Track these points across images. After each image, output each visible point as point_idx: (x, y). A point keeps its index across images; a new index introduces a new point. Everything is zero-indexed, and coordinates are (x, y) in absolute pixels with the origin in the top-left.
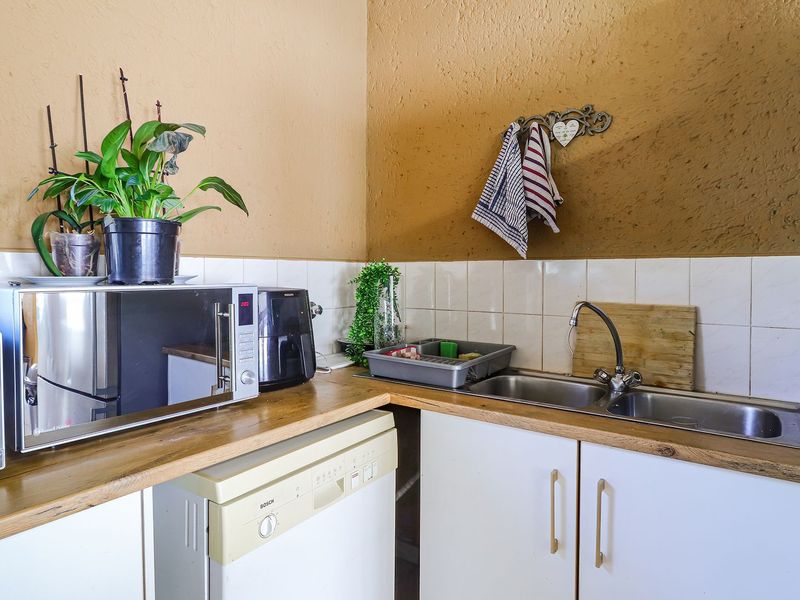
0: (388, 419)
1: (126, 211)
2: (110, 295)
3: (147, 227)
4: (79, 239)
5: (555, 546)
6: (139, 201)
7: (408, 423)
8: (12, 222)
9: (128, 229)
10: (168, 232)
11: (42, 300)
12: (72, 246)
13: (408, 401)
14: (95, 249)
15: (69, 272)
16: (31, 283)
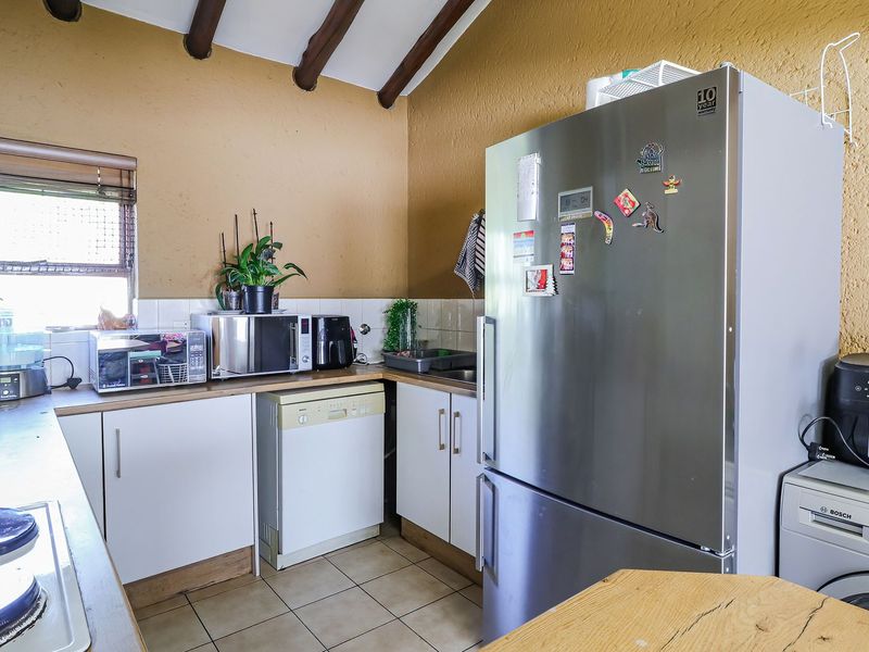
0: (381, 387)
1: (251, 283)
2: (256, 318)
3: (260, 289)
4: (234, 294)
5: (442, 447)
6: (256, 276)
7: (391, 390)
8: (208, 286)
9: (252, 290)
10: (269, 290)
11: (222, 320)
12: (231, 297)
13: (391, 377)
14: (240, 298)
15: (231, 309)
16: (215, 313)
